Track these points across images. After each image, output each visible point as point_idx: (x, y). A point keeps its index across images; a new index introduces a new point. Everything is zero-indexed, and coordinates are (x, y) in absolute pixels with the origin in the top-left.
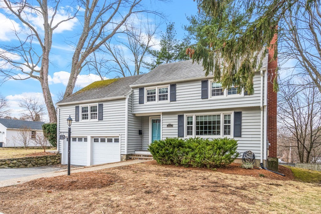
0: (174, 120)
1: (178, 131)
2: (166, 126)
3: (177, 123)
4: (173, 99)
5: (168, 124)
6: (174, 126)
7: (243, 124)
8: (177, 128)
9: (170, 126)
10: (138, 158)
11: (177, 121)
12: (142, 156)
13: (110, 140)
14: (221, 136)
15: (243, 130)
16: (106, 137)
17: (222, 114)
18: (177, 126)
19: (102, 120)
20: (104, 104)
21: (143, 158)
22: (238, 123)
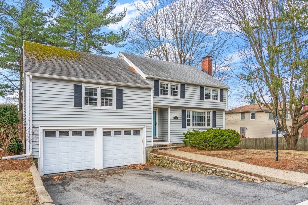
0: (179, 114)
1: (182, 123)
2: (173, 118)
3: (181, 116)
4: (183, 96)
5: (174, 116)
6: (179, 118)
7: (216, 119)
8: (181, 121)
9: (176, 118)
10: (158, 149)
11: (181, 114)
12: (156, 147)
13: (127, 133)
14: (206, 127)
15: (216, 123)
16: (123, 129)
17: (207, 111)
18: (181, 118)
19: (122, 108)
20: (124, 89)
21: (163, 149)
22: (214, 118)
